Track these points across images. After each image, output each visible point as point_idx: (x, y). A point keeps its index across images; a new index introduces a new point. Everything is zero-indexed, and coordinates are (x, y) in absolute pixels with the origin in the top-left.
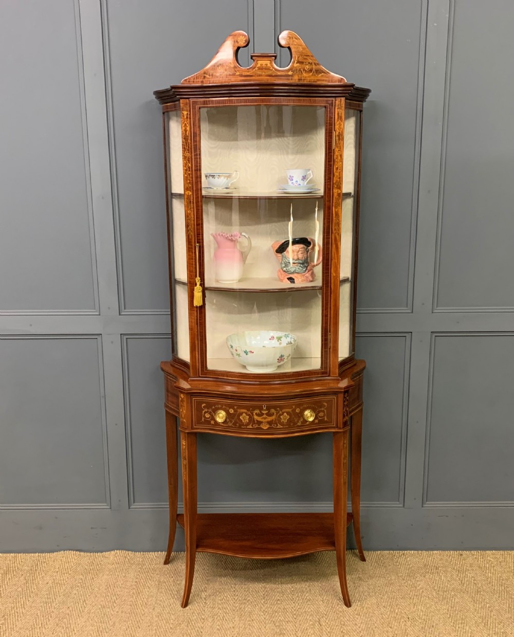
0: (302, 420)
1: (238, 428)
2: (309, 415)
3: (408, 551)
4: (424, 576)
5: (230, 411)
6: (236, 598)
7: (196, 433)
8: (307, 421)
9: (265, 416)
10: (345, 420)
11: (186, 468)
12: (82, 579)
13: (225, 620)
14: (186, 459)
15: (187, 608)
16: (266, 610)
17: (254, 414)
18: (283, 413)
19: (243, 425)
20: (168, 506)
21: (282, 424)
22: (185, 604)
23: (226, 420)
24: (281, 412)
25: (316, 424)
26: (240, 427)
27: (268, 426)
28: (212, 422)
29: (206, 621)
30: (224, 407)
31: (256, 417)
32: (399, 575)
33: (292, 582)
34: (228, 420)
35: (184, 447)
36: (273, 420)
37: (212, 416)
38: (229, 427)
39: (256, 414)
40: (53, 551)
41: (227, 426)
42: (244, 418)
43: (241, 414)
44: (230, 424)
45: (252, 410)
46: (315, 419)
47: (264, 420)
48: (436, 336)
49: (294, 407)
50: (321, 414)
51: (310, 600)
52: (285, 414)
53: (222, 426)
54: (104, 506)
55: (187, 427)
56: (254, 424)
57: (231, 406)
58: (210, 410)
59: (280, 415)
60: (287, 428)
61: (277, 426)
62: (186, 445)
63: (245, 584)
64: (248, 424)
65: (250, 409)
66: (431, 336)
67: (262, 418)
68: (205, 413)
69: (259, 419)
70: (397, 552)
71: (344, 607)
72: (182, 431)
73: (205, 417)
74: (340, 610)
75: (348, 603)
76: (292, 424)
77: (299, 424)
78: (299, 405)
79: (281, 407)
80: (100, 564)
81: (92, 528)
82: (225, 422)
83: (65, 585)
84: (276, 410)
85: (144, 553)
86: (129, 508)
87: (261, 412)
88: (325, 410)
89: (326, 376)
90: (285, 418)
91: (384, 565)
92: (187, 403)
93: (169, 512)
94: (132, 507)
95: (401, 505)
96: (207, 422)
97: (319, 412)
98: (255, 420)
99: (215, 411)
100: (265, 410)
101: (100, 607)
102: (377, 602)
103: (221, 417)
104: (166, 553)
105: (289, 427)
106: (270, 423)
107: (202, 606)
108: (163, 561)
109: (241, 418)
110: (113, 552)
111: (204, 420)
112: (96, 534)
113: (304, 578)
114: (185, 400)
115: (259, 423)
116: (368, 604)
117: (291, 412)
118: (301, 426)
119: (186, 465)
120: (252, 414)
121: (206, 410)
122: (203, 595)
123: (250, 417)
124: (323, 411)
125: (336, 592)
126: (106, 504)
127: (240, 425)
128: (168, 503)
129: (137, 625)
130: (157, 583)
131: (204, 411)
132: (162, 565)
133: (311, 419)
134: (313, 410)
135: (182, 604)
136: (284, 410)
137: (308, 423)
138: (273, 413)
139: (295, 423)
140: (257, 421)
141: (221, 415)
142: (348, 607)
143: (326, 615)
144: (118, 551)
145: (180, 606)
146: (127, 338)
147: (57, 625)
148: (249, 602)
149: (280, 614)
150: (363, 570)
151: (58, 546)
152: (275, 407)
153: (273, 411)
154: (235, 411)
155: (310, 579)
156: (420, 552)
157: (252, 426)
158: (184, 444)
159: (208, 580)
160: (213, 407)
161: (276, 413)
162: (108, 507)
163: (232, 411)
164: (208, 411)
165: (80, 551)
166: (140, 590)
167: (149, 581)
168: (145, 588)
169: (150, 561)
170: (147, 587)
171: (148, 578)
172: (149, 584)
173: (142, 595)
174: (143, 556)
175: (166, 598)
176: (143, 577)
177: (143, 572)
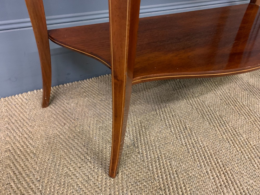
20: (30, 24)
85: (7, 98)
93: (33, 32)
104: (42, 90)
128: (29, 19)
166: (20, 165)
167: (31, 142)
168: (28, 157)
169: (20, 108)
170: (31, 155)
171: (25, 136)
172: (33, 147)
173: (28, 176)
174: (6, 103)
175: (74, 165)
176: (17, 138)
177: (14, 128)
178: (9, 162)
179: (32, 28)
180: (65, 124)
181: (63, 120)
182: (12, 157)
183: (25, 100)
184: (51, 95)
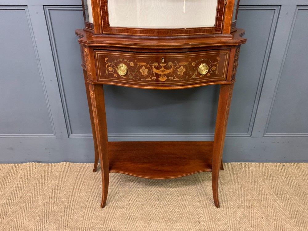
0: (196, 73)
1: (138, 80)
2: (203, 69)
3: (250, 163)
4: (265, 182)
5: (130, 64)
6: (139, 200)
7: (102, 85)
8: (201, 74)
9: (163, 69)
10: (233, 73)
11: (96, 114)
12: (36, 184)
13: (131, 219)
14: (95, 107)
15: (105, 208)
16: (160, 210)
17: (153, 67)
18: (180, 66)
19: (143, 78)
20: (92, 136)
21: (178, 76)
22: (103, 205)
23: (127, 73)
24: (178, 66)
25: (208, 77)
26: (140, 80)
27: (165, 79)
28: (115, 75)
29: (117, 220)
30: (125, 60)
31: (155, 70)
32: (248, 181)
33: (177, 186)
34: (129, 73)
35: (93, 97)
36: (170, 73)
37: (114, 69)
38: (130, 79)
39: (155, 66)
40: (22, 163)
41: (128, 79)
42: (144, 71)
43: (141, 67)
44: (131, 77)
45: (151, 63)
46: (208, 72)
47: (162, 73)
48: (299, 10)
49: (190, 60)
50: (214, 68)
51: (190, 201)
52: (182, 67)
53: (124, 78)
54: (52, 135)
55: (94, 79)
56: (153, 76)
57: (132, 60)
58: (112, 64)
59: (178, 68)
60: (182, 80)
61: (174, 78)
62: (94, 95)
63: (146, 188)
64: (147, 77)
65: (149, 62)
66: (296, 8)
67: (161, 71)
68: (108, 66)
69: (158, 71)
70: (242, 163)
71: (215, 207)
72: (90, 83)
73: (108, 70)
74: (212, 210)
75: (217, 205)
76: (187, 77)
77: (193, 77)
78: (194, 59)
79: (179, 60)
80: (52, 171)
81: (46, 149)
82: (126, 75)
83: (24, 188)
84: (173, 63)
85: (82, 164)
86: (69, 137)
87: (159, 65)
88: (217, 64)
89: (218, 34)
90: (181, 71)
91: (236, 173)
92: (91, 57)
94: (70, 136)
95: (249, 136)
96: (111, 75)
97: (212, 66)
98: (154, 72)
99: (117, 64)
100: (163, 63)
101: (43, 207)
102: (237, 204)
103: (122, 70)
104: (94, 163)
105: (185, 80)
106: (167, 76)
107: (115, 206)
108: (92, 169)
109: (140, 71)
110: (61, 163)
111: (108, 73)
112: (50, 152)
113: (185, 183)
114: (89, 53)
115: (157, 75)
116: (231, 205)
117: (187, 65)
118: (195, 79)
119: (95, 112)
120: (151, 67)
121: (109, 64)
122: (117, 197)
123: (149, 70)
124: (216, 66)
125: (208, 195)
126: (53, 134)
127: (140, 78)
128: (92, 134)
129: (67, 224)
130: (86, 187)
131: (107, 65)
132: (91, 173)
133: (204, 73)
134: (208, 63)
135: (101, 205)
136: (181, 63)
137: (201, 76)
138: (171, 66)
139: (190, 76)
140: (156, 73)
141: (122, 69)
142: (218, 208)
143: (203, 214)
144: (64, 162)
145: (100, 207)
146: (49, 10)
147: (8, 224)
148: (148, 203)
149: (170, 214)
150: (223, 177)
151: (25, 159)
152: (173, 61)
153: (171, 64)
154: (135, 64)
155: (189, 184)
156: (257, 163)
157: (151, 78)
158: (93, 94)
159: (120, 185)
160: (115, 61)
161: (174, 66)
162: (55, 136)
163: (132, 64)
164: (111, 65)
165: (40, 162)
166: (74, 193)
167: (82, 185)
168: (78, 191)
169: (84, 170)
170: (79, 190)
171: (81, 182)
172: (81, 187)
173: (75, 197)
174: (80, 166)
175: (91, 199)
176: (78, 182)
177: (78, 178)
178: (71, 190)
179: (93, 138)
180: (97, 182)
181: (98, 180)
182: (73, 189)
183: (88, 166)
184: (98, 166)
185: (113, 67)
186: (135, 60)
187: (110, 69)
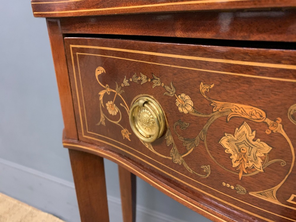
1: (207, 181)
5: (179, 101)
19: (234, 180)
26: (215, 181)
28: (125, 134)
37: (123, 110)
38: (171, 163)
43: (232, 124)
44: (179, 159)
57: (186, 84)
58: (117, 92)
68: (106, 98)
73: (105, 111)
96: (113, 129)
99: (130, 96)
109: (224, 142)
111: (106, 121)
121: (108, 90)
127: (218, 175)
154: (201, 105)
160: (126, 82)
163: (185, 104)
164: (113, 94)
185: (118, 103)
186: (203, 88)
187: (113, 110)
